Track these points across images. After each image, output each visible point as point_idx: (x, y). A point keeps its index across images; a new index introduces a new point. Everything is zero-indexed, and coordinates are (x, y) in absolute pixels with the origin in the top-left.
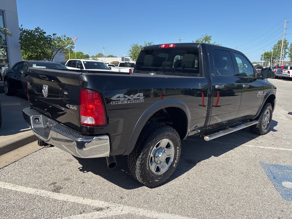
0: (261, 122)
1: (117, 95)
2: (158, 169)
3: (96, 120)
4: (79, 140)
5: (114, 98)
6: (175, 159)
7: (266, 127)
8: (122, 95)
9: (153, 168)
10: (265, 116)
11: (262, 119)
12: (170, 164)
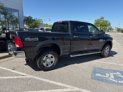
0: (103, 52)
1: (27, 38)
2: (47, 65)
3: (19, 45)
4: (15, 52)
5: (26, 39)
6: (55, 62)
7: (107, 54)
8: (29, 38)
9: (45, 64)
10: (106, 50)
11: (104, 51)
12: (53, 64)
